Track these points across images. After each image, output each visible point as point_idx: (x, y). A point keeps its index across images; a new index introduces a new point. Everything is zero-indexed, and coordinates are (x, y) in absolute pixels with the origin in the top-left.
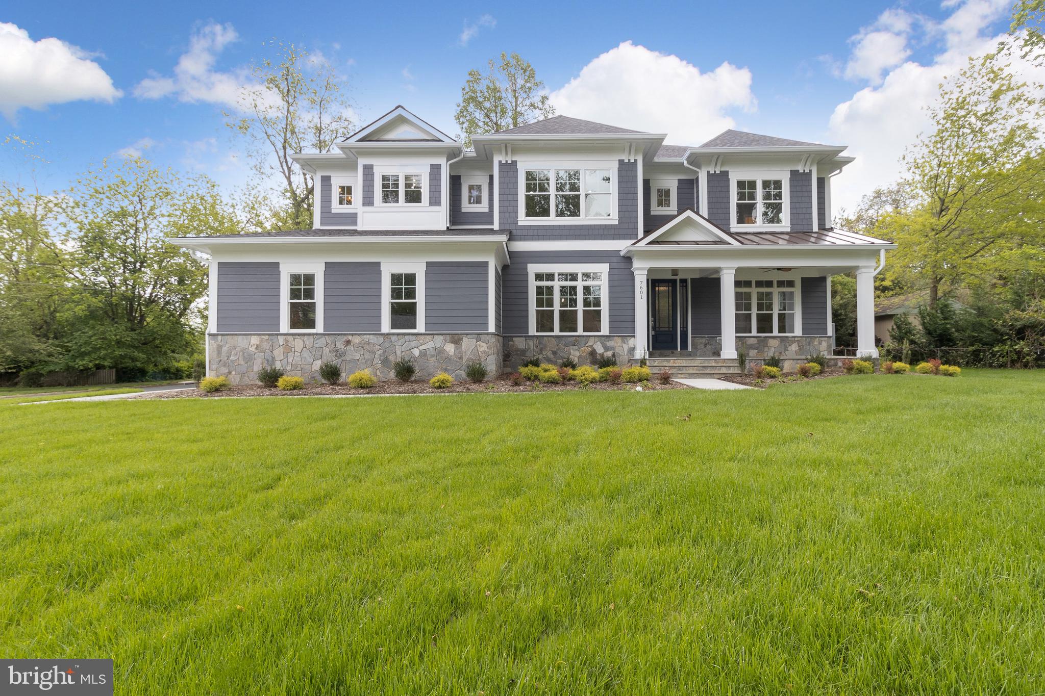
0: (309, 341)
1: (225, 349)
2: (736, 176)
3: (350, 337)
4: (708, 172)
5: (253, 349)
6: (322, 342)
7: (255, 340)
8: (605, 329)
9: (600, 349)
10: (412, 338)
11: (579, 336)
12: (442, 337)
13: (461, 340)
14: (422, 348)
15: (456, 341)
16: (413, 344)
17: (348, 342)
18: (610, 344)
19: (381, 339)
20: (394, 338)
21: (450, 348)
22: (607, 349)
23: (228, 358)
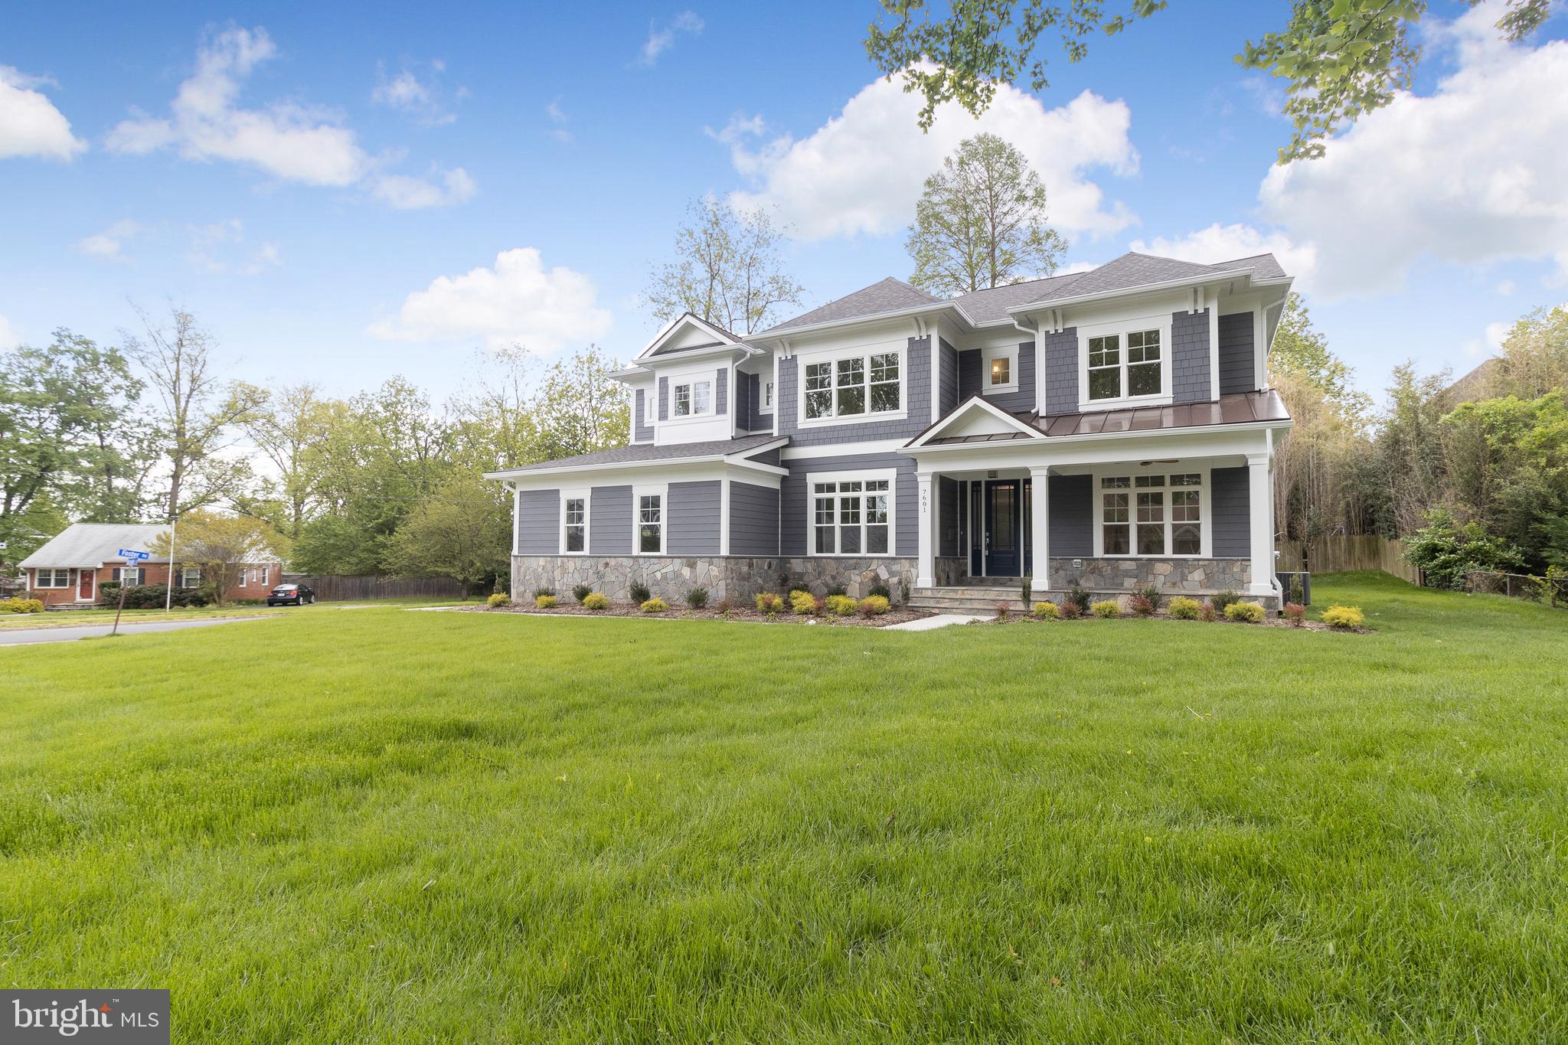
0: (578, 562)
1: (522, 569)
2: (1087, 332)
3: (608, 559)
4: (1047, 332)
5: (540, 570)
6: (588, 563)
7: (542, 561)
8: (892, 551)
9: (884, 574)
10: (655, 561)
11: (860, 558)
12: (679, 561)
13: (695, 563)
14: (663, 571)
15: (692, 565)
16: (656, 567)
17: (607, 564)
18: (896, 568)
19: (631, 561)
20: (641, 561)
21: (686, 572)
22: (892, 574)
23: (525, 576)
